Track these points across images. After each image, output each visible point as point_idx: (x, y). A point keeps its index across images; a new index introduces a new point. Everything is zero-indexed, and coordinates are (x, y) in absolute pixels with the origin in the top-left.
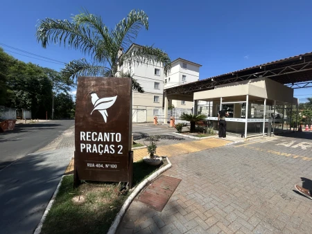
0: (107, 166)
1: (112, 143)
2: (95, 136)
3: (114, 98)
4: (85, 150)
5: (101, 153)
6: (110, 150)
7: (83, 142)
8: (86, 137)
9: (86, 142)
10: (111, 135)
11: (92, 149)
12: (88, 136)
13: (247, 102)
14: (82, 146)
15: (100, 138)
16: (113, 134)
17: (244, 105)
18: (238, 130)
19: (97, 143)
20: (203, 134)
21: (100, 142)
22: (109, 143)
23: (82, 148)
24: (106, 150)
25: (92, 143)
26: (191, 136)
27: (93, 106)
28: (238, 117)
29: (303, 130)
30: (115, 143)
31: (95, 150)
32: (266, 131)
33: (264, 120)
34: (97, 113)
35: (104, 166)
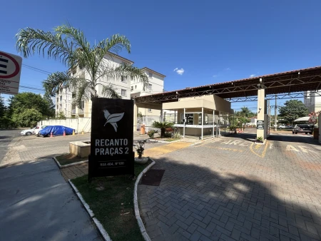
0: (116, 164)
1: (121, 147)
2: (108, 142)
3: (122, 115)
4: (99, 153)
5: (112, 154)
6: (119, 151)
7: (98, 147)
8: (100, 143)
9: (100, 147)
10: (120, 141)
11: (105, 152)
12: (102, 143)
13: (202, 112)
14: (97, 151)
15: (112, 143)
16: (121, 140)
17: (201, 115)
18: (197, 134)
19: (109, 147)
20: (171, 139)
21: (112, 146)
22: (119, 147)
23: (96, 152)
24: (116, 152)
25: (105, 147)
26: (162, 141)
27: (106, 120)
28: (196, 124)
29: (237, 132)
30: (124, 146)
31: (107, 152)
32: (215, 134)
33: (214, 126)
34: (109, 125)
35: (114, 164)
